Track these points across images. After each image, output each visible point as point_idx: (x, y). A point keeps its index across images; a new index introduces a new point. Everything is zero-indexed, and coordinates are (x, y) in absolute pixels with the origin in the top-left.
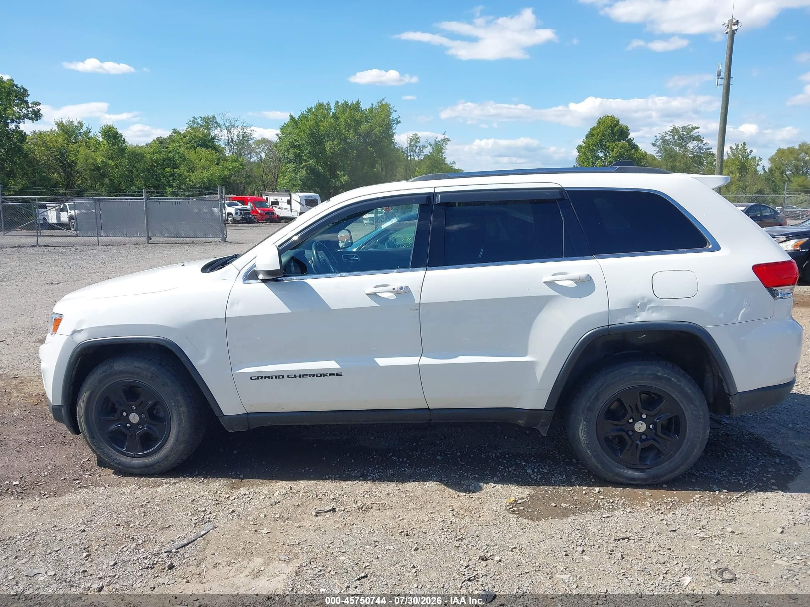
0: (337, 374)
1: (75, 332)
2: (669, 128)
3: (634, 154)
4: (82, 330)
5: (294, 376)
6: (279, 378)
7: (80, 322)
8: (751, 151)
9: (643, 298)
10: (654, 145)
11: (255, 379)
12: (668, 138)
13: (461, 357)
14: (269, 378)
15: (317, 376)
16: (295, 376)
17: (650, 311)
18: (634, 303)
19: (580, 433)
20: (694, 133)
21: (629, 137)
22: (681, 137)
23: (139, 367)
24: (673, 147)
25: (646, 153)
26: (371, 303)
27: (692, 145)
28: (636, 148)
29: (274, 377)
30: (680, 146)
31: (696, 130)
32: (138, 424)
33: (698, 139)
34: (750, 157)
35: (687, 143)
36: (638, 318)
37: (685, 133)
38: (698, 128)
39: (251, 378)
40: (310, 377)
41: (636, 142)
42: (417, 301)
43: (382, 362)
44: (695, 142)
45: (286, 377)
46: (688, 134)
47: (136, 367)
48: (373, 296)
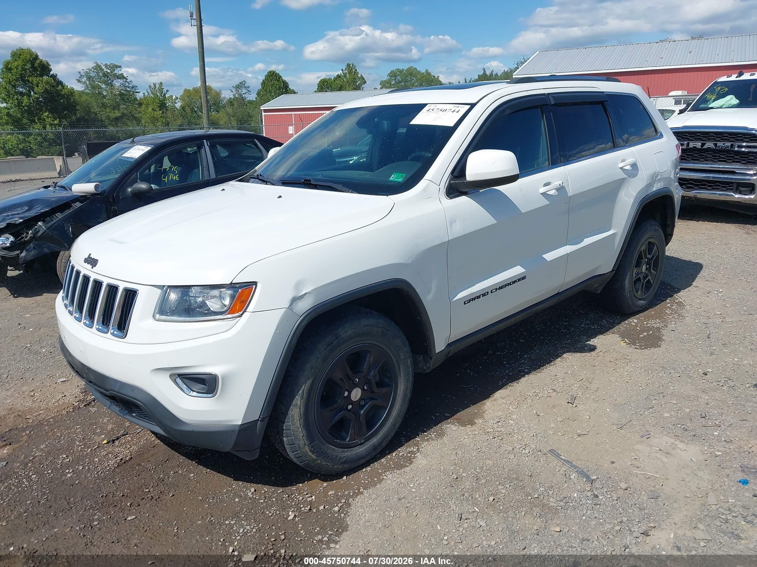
0: (523, 278)
1: (295, 300)
2: (91, 65)
3: (61, 90)
4: (306, 294)
6: (484, 295)
8: (167, 91)
10: (79, 81)
11: (468, 303)
12: (92, 74)
14: (478, 298)
20: (117, 72)
21: (51, 73)
22: (105, 75)
24: (99, 83)
25: (73, 89)
27: (117, 83)
28: (60, 83)
29: (481, 296)
30: (105, 83)
31: (119, 69)
32: (361, 400)
33: (122, 77)
34: (167, 96)
35: (113, 81)
37: (109, 71)
38: (120, 67)
39: (464, 303)
40: (506, 286)
41: (60, 77)
42: (568, 195)
44: (119, 80)
45: (490, 292)
46: (112, 72)
48: (544, 194)
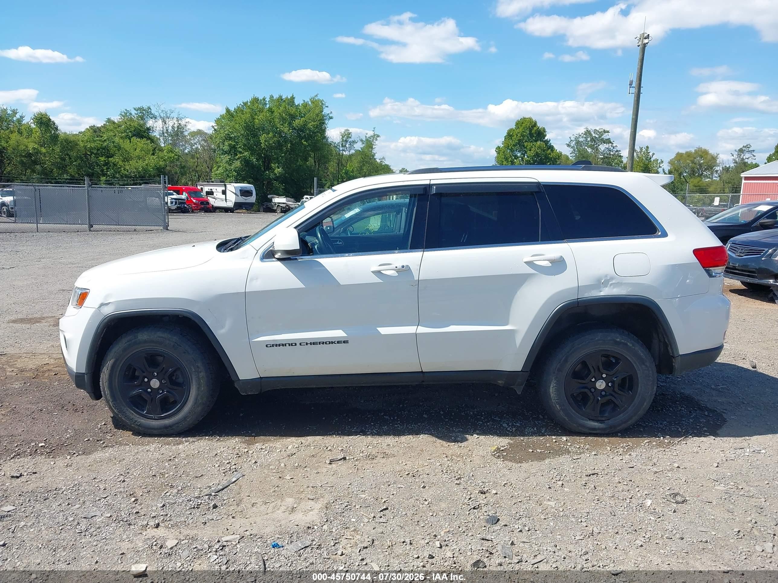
0: (344, 342)
1: (102, 305)
2: (582, 130)
3: (550, 154)
4: (110, 303)
5: (305, 344)
6: (292, 345)
7: (106, 297)
8: (653, 154)
9: (606, 276)
10: (568, 145)
11: (271, 346)
12: (581, 139)
13: (452, 326)
14: (283, 346)
15: (326, 344)
16: (307, 344)
17: (612, 286)
18: (599, 280)
19: (551, 391)
20: (605, 136)
21: (546, 138)
22: (593, 140)
23: (162, 337)
24: (586, 148)
25: (561, 153)
26: (376, 279)
27: (602, 147)
28: (551, 148)
29: (287, 345)
30: (592, 147)
31: (606, 134)
32: (158, 389)
33: (608, 141)
34: (652, 160)
35: (599, 145)
36: (602, 293)
37: (597, 136)
38: (608, 132)
39: (267, 346)
40: (320, 344)
41: (552, 143)
42: (416, 278)
43: (384, 331)
44: (605, 144)
45: (298, 344)
46: (600, 137)
47: (159, 337)
48: (378, 273)
